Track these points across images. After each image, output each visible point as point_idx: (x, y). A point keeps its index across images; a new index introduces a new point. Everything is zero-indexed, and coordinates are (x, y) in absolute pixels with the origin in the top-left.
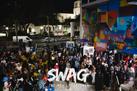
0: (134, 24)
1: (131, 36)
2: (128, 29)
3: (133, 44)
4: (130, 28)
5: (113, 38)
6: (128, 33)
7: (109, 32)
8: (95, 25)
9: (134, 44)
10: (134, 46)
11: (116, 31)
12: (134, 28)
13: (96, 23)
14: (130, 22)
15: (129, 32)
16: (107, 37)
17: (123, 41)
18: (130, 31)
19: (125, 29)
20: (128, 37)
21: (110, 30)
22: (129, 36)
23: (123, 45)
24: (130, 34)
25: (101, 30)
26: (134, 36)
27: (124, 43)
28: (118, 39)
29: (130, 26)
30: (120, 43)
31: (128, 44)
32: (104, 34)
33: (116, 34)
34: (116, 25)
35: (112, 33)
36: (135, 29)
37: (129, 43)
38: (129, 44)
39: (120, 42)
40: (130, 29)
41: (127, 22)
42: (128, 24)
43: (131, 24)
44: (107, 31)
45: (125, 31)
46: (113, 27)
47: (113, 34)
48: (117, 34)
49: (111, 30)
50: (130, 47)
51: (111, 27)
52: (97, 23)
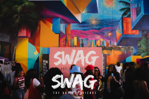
0: (136, 6)
1: (134, 31)
2: (126, 16)
3: (140, 46)
4: (130, 14)
5: (88, 39)
6: (125, 24)
7: (73, 26)
8: (19, 8)
9: (144, 47)
10: (144, 52)
11: (94, 22)
12: (137, 15)
13: (21, 3)
14: (127, 3)
15: (127, 24)
16: (66, 40)
17: (116, 44)
18: (129, 20)
19: (118, 16)
20: (128, 34)
21: (76, 21)
22: (130, 32)
23: (118, 53)
24: (130, 27)
25: (45, 22)
26: (139, 31)
27: (119, 49)
28: (102, 40)
29: (129, 10)
30: (111, 49)
31: (129, 48)
32: (56, 31)
33: (96, 29)
34: (93, 8)
35: (84, 26)
36: (139, 16)
37: (132, 47)
38: (133, 50)
39: (110, 46)
40: (129, 16)
41: (120, 2)
42: (123, 6)
43: (131, 7)
44: (68, 23)
45: (119, 21)
46: (84, 12)
47: (85, 30)
48: (99, 29)
49: (80, 20)
50: (135, 55)
51: (79, 12)
52: (27, 3)
